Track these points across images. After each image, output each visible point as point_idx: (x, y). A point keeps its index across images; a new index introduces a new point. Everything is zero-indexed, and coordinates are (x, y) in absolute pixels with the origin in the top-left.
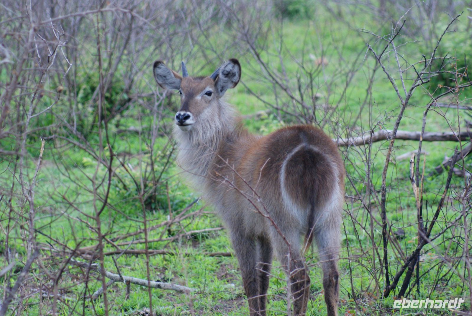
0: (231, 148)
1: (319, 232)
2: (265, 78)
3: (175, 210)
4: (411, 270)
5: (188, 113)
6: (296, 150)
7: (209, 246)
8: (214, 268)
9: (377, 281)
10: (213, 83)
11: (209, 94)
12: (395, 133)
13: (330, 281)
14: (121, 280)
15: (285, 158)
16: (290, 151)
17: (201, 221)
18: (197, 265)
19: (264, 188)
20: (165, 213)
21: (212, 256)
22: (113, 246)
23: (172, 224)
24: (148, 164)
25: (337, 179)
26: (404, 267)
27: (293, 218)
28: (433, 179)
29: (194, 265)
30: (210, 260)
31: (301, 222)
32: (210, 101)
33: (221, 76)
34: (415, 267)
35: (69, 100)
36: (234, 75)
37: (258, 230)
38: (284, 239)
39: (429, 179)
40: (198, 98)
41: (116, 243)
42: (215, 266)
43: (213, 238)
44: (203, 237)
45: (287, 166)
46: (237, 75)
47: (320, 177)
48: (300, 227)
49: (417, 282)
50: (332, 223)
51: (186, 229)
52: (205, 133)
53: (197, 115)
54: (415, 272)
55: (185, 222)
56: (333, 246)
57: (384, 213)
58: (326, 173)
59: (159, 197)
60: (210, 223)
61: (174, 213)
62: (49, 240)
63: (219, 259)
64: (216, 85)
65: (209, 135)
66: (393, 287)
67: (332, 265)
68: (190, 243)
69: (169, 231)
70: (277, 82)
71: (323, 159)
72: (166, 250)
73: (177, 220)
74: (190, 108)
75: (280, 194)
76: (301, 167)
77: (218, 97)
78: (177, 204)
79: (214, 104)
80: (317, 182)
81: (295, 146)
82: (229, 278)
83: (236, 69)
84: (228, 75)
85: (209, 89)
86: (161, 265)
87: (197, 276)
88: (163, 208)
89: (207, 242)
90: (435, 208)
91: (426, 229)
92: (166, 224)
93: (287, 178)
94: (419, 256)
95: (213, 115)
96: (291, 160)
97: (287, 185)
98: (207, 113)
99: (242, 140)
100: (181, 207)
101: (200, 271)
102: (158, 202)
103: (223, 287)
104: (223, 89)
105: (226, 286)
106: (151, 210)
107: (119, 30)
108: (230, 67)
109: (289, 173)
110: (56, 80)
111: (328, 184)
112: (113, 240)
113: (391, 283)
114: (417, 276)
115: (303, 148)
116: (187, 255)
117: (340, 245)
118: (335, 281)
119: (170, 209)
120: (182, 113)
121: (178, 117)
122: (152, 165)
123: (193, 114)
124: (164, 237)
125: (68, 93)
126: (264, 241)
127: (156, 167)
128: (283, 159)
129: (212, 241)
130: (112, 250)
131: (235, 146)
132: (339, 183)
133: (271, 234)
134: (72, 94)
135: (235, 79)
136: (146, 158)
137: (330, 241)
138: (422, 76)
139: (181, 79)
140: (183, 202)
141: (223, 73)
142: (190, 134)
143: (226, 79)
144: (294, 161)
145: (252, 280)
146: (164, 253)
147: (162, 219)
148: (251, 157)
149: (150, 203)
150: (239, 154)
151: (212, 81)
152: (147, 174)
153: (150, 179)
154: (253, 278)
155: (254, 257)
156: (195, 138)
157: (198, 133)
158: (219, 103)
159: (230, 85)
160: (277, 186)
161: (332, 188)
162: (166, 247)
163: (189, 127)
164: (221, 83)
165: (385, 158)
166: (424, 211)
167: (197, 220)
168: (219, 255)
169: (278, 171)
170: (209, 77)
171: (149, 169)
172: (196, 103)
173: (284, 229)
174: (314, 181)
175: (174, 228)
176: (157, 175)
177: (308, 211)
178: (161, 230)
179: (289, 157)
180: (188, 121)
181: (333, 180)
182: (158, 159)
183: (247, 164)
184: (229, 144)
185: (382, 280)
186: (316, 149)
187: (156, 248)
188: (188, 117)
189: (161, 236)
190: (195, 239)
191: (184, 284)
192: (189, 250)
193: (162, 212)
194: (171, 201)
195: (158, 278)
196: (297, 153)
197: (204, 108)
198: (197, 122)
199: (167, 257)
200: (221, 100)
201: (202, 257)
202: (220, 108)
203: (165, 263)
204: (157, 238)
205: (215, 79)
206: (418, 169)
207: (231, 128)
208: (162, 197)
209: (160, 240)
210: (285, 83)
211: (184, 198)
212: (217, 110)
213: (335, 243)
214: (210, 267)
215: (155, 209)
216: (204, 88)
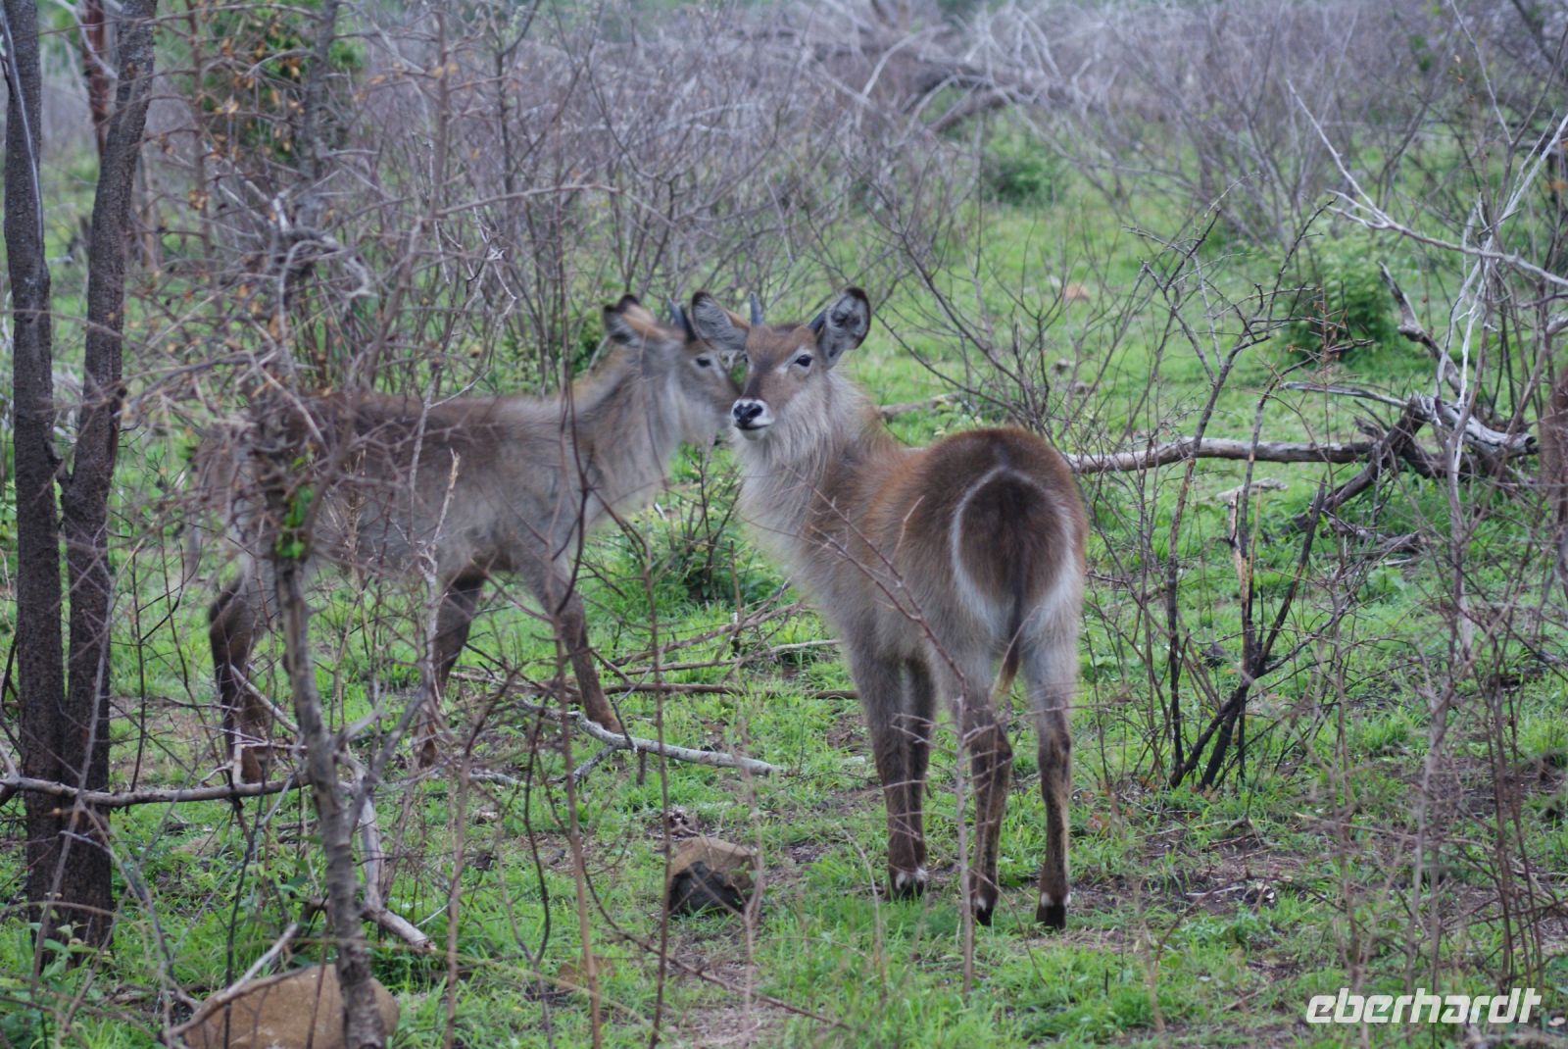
0: (853, 475)
1: (1031, 651)
2: (945, 326)
3: (750, 601)
4: (1227, 731)
5: (760, 402)
6: (985, 480)
7: (818, 677)
8: (825, 723)
9: (1157, 754)
10: (814, 339)
11: (804, 361)
12: (1197, 444)
13: (1054, 754)
14: (629, 745)
15: (962, 496)
16: (972, 483)
17: (803, 623)
18: (790, 716)
19: (918, 558)
20: (729, 606)
21: (821, 697)
22: (617, 674)
23: (741, 629)
24: (695, 504)
25: (1071, 542)
26: (1214, 726)
27: (976, 623)
28: (1288, 541)
29: (783, 718)
30: (816, 706)
31: (992, 633)
32: (806, 377)
33: (830, 324)
34: (1237, 723)
35: (541, 369)
36: (856, 321)
37: (906, 647)
38: (952, 665)
39: (1280, 541)
40: (782, 370)
41: (622, 670)
42: (827, 718)
43: (827, 659)
44: (805, 657)
45: (965, 514)
46: (863, 322)
47: (1033, 536)
48: (991, 642)
49: (1241, 756)
50: (1056, 635)
51: (772, 640)
52: (795, 442)
53: (779, 406)
54: (1235, 736)
55: (769, 627)
56: (1060, 680)
57: (1173, 612)
58: (1047, 529)
59: (716, 574)
60: (822, 628)
61: (747, 606)
62: (486, 662)
63: (837, 704)
64: (819, 342)
65: (805, 448)
66: (1192, 765)
67: (1057, 719)
68: (779, 669)
69: (736, 644)
70: (969, 336)
71: (1041, 499)
72: (727, 684)
73: (751, 621)
74: (764, 392)
75: (950, 572)
76: (993, 516)
77: (826, 367)
78: (754, 589)
79: (817, 382)
80: (1028, 548)
81: (982, 471)
82: (855, 743)
83: (860, 310)
84: (844, 321)
85: (804, 351)
86: (716, 715)
87: (788, 738)
88: (727, 597)
89: (814, 668)
90: (1279, 603)
91: (1260, 645)
92: (729, 629)
93: (964, 540)
94: (1244, 702)
95: (813, 405)
96: (974, 502)
97: (964, 553)
98: (799, 402)
99: (878, 459)
100: (764, 594)
101: (796, 729)
102: (716, 584)
103: (840, 763)
104: (834, 351)
105: (847, 761)
106: (702, 600)
107: (647, 226)
108: (847, 306)
109: (968, 528)
110: (516, 329)
111: (1051, 551)
112: (617, 663)
113: (1186, 757)
114: (1240, 743)
115: (999, 476)
116: (771, 695)
117: (1074, 679)
118: (1062, 753)
119: (738, 600)
120: (746, 403)
121: (737, 412)
122: (704, 505)
123: (769, 404)
124: (724, 659)
125: (538, 354)
126: (918, 669)
127: (711, 510)
128: (957, 500)
129: (825, 667)
130: (616, 683)
131: (862, 471)
132: (1074, 550)
133: (931, 654)
134: (547, 358)
135: (859, 330)
136: (692, 491)
137: (1052, 671)
138: (1253, 328)
139: (747, 329)
140: (767, 583)
141: (833, 318)
142: (764, 445)
143: (839, 330)
144: (979, 505)
145: (892, 749)
146: (721, 691)
147: (720, 620)
148: (892, 494)
149: (699, 586)
150: (868, 488)
151: (810, 334)
152: (694, 525)
153: (699, 536)
154: (894, 745)
155: (897, 701)
156: (776, 454)
157: (781, 444)
158: (827, 380)
159: (850, 343)
160: (944, 556)
161: (1060, 558)
162: (728, 677)
163: (762, 433)
164: (829, 339)
165: (1176, 497)
166: (1256, 609)
167: (794, 620)
168: (836, 697)
169: (946, 524)
170: (805, 326)
171: (698, 513)
172: (777, 381)
173: (959, 645)
174: (1021, 546)
175: (745, 638)
176: (714, 528)
177: (1009, 607)
178: (717, 641)
179: (969, 494)
180: (758, 421)
181: (1062, 545)
182: (716, 494)
183: (883, 511)
184: (850, 465)
185: (1168, 749)
186: (1026, 478)
187: (707, 680)
188: (758, 411)
189: (719, 655)
190: (788, 660)
191: (759, 756)
192: (776, 684)
193: (722, 603)
194: (743, 581)
195: (707, 743)
196: (987, 486)
197: (793, 392)
198: (779, 420)
199: (728, 698)
200: (832, 372)
201: (800, 699)
202: (829, 390)
203: (723, 710)
204: (708, 659)
205: (817, 330)
206: (1244, 520)
207: (853, 434)
208: (724, 573)
209: (717, 663)
210: (985, 337)
211: (771, 576)
212: (821, 394)
213: (1064, 675)
214: (815, 720)
215: (709, 597)
216: (794, 350)
